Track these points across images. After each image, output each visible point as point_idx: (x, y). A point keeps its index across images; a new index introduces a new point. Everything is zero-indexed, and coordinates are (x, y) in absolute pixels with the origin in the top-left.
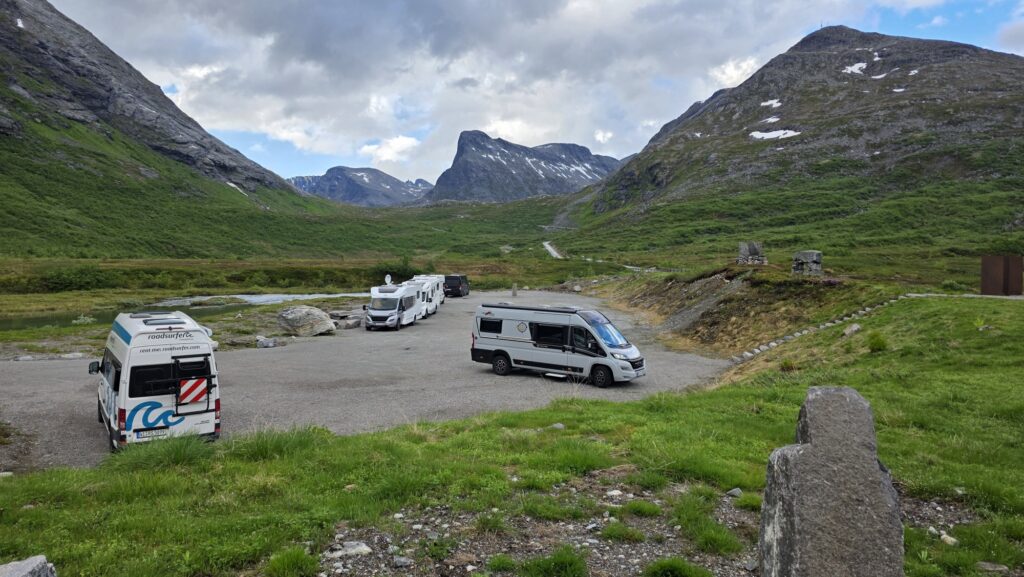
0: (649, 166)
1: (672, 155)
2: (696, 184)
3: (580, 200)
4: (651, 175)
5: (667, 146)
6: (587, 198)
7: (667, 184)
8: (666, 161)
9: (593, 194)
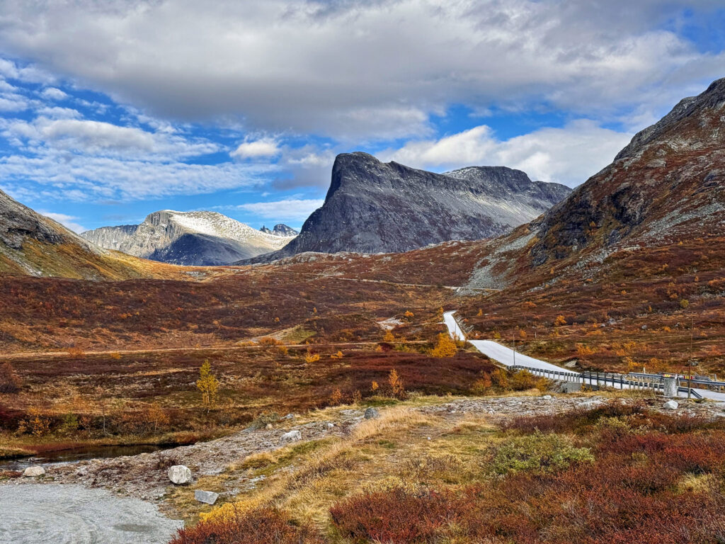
0: (613, 193)
1: (648, 174)
2: (686, 217)
3: (508, 248)
4: (617, 206)
5: (641, 162)
6: (521, 243)
7: (641, 219)
8: (638, 185)
9: (530, 237)
